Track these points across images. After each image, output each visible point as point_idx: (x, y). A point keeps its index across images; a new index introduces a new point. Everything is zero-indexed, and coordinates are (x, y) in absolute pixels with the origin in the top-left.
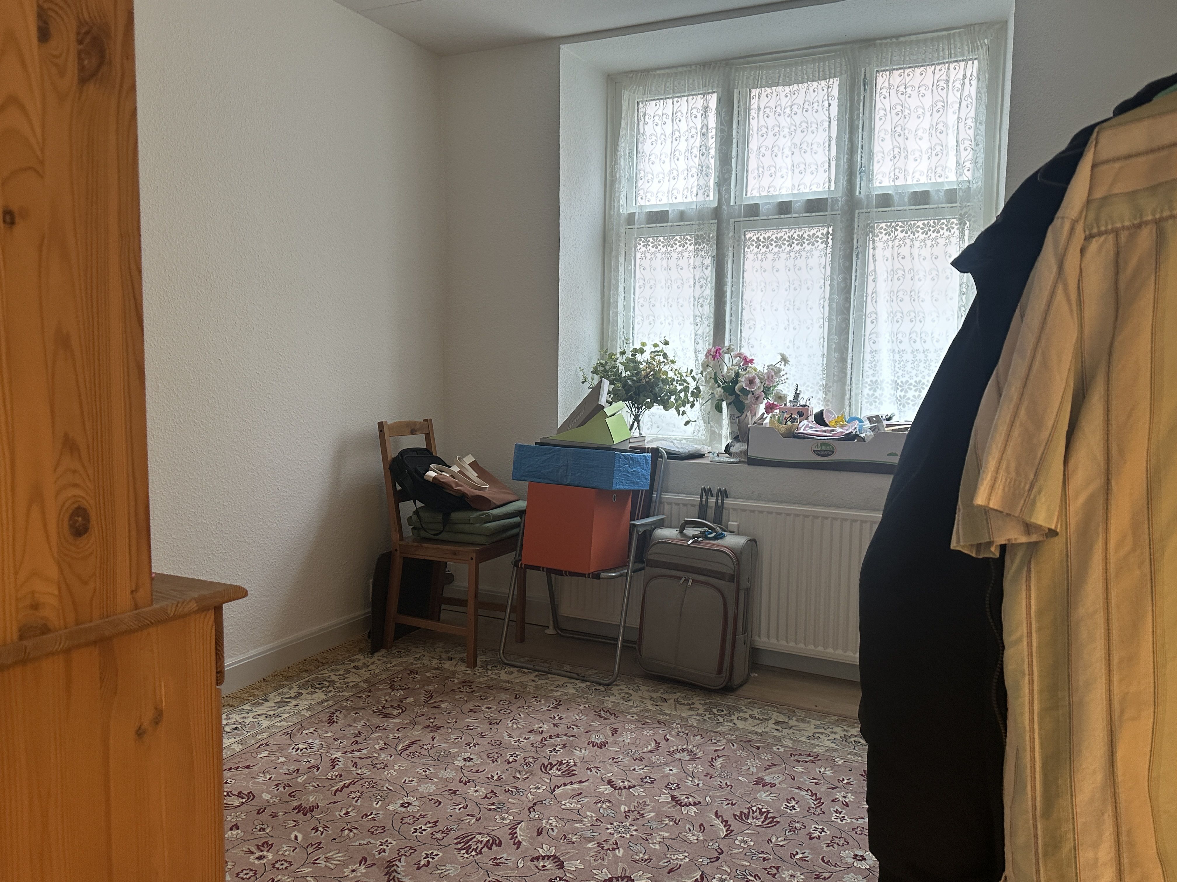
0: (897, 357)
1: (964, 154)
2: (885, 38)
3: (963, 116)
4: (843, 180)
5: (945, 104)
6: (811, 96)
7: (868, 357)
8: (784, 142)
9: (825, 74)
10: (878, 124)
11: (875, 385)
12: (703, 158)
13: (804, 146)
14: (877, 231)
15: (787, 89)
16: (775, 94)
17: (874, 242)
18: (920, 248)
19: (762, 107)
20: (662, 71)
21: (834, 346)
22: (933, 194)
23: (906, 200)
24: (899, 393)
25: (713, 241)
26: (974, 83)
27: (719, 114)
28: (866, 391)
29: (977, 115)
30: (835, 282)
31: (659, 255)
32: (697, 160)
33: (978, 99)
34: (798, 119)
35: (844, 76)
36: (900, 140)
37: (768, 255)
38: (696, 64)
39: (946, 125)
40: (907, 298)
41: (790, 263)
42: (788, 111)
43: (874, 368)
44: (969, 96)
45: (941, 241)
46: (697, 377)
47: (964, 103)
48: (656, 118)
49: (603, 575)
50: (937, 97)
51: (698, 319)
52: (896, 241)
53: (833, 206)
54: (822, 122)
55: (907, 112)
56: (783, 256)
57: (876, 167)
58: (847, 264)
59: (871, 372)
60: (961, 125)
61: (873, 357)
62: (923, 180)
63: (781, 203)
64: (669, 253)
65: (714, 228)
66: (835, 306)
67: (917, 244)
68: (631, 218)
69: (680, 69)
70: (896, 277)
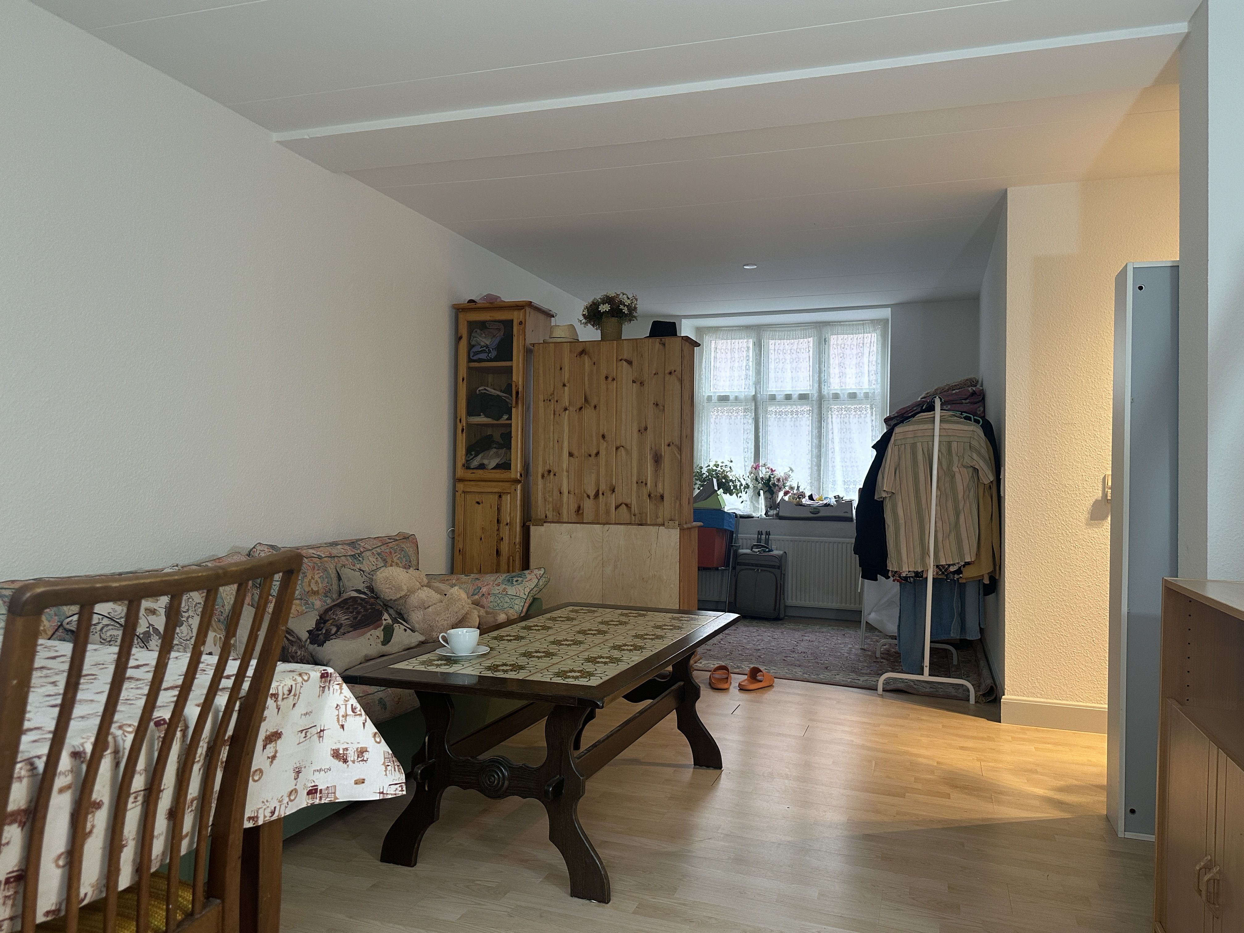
0: (844, 469)
1: (871, 377)
2: (835, 322)
3: (871, 360)
4: (816, 385)
5: (863, 354)
6: (800, 346)
7: (830, 469)
8: (788, 366)
9: (806, 336)
10: (832, 361)
11: (834, 483)
12: (747, 371)
13: (797, 369)
14: (833, 410)
15: (788, 341)
16: (782, 344)
17: (832, 415)
18: (853, 418)
19: (776, 349)
20: (726, 328)
21: (814, 463)
22: (858, 394)
23: (846, 396)
24: (846, 486)
25: (753, 411)
26: (875, 345)
27: (754, 350)
28: (830, 485)
29: (877, 359)
30: (814, 434)
31: (724, 417)
32: (744, 372)
33: (877, 352)
34: (794, 356)
35: (816, 338)
36: (843, 369)
37: (781, 419)
38: (743, 326)
39: (863, 363)
40: (848, 441)
41: (792, 423)
42: (789, 352)
43: (834, 474)
44: (873, 351)
45: (863, 416)
46: (746, 479)
47: (871, 354)
48: (722, 350)
49: (720, 568)
50: (859, 351)
51: (746, 450)
52: (842, 416)
53: (812, 398)
54: (805, 358)
55: (845, 356)
56: (788, 420)
57: (832, 380)
58: (819, 425)
59: (832, 476)
60: (870, 364)
61: (833, 469)
62: (854, 387)
63: (786, 395)
64: (730, 416)
65: (753, 404)
66: (814, 444)
67: (851, 416)
68: (709, 399)
69: (735, 328)
70: (842, 432)
